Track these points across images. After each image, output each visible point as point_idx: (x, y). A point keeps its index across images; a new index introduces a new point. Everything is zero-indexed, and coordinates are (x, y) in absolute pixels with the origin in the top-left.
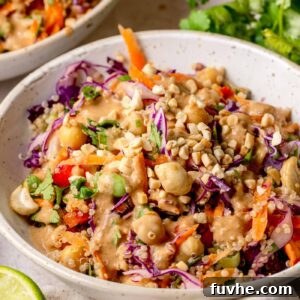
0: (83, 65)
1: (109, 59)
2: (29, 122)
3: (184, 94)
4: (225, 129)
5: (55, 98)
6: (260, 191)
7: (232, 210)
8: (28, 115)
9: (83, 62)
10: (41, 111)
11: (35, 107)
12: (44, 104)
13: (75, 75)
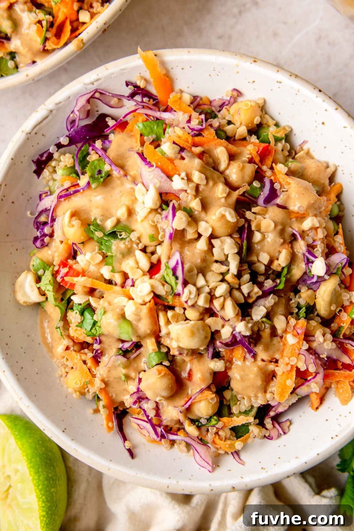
0: (97, 95)
1: (127, 84)
2: (35, 176)
3: (211, 183)
4: (257, 237)
5: (64, 141)
6: (291, 339)
7: (255, 356)
8: (34, 167)
9: (96, 91)
10: (50, 157)
11: (42, 155)
12: (53, 149)
13: (89, 107)
